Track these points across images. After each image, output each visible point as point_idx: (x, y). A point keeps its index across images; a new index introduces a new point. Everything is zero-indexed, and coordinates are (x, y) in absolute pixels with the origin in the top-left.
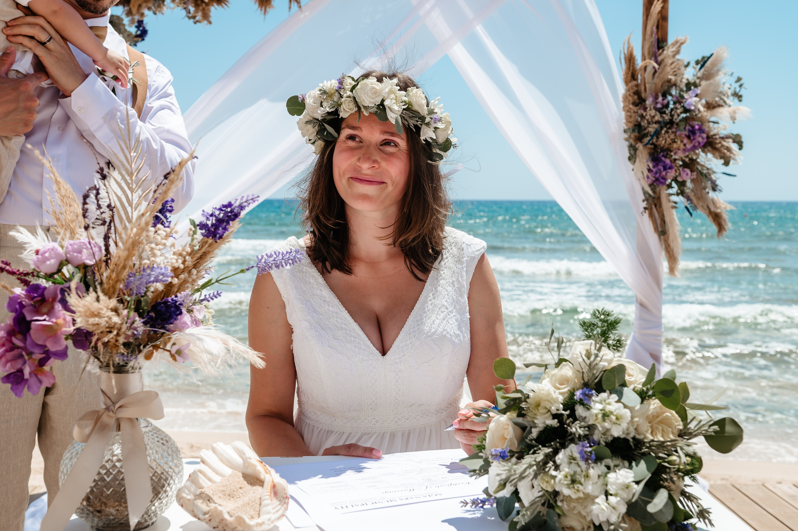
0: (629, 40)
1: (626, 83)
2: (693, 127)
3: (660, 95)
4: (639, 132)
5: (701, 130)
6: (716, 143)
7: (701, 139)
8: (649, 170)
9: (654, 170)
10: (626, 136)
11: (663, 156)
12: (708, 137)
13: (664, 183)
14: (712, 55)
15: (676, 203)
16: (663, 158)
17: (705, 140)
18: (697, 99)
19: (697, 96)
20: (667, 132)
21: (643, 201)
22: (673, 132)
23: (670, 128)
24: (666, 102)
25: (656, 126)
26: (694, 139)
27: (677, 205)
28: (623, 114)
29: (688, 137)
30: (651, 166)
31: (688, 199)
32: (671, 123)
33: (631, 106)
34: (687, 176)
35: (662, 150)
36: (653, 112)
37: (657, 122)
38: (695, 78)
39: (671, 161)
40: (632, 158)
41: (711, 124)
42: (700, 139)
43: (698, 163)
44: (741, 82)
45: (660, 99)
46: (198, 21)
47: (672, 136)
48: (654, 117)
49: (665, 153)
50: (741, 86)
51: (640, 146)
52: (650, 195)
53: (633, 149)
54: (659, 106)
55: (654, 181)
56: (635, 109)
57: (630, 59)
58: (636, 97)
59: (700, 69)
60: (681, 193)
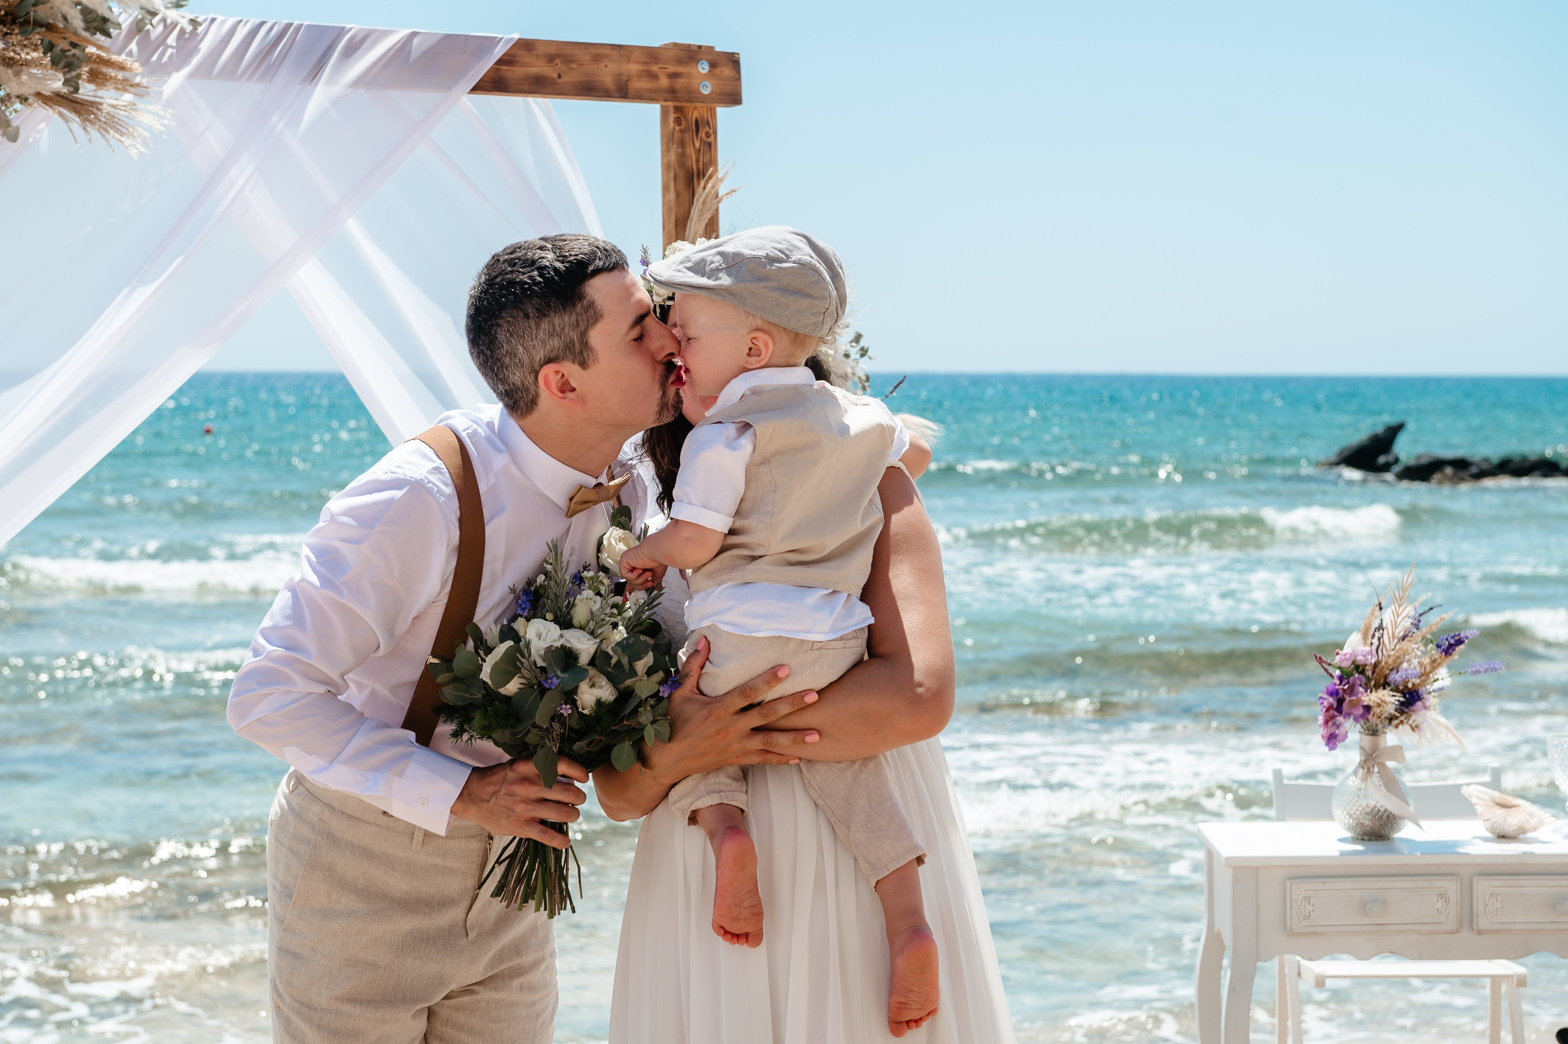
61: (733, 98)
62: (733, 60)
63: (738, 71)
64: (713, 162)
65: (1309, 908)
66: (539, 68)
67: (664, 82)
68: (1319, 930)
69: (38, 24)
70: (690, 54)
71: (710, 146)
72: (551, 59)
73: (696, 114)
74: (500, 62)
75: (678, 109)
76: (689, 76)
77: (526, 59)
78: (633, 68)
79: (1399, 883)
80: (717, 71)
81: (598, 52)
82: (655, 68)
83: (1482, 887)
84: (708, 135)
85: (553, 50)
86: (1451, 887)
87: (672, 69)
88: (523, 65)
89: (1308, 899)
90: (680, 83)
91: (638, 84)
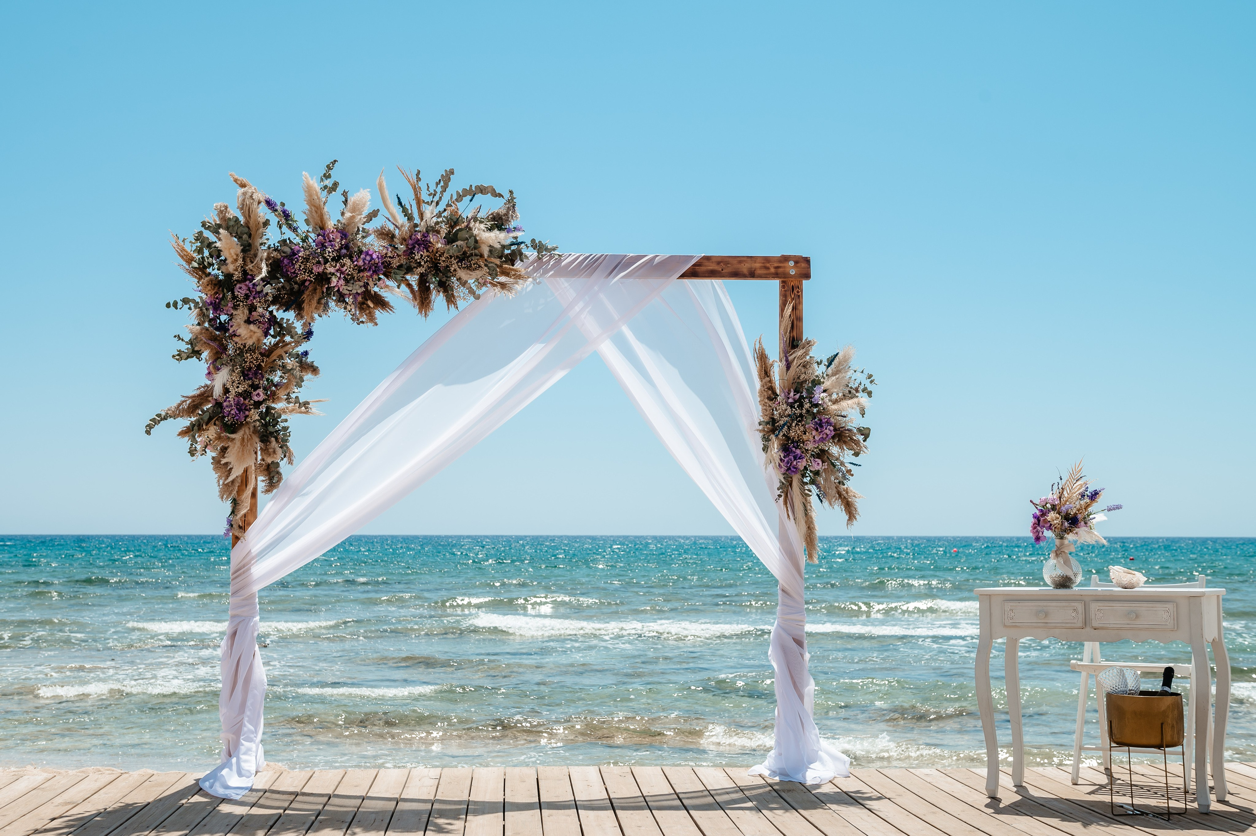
0: (760, 339)
1: (761, 379)
2: (820, 420)
3: (792, 390)
4: (773, 425)
5: (828, 423)
6: (846, 437)
7: (829, 431)
8: (781, 460)
9: (786, 460)
10: (761, 427)
11: (793, 447)
12: (835, 430)
13: (795, 473)
14: (837, 354)
15: (810, 491)
16: (794, 449)
17: (833, 433)
18: (824, 395)
19: (825, 391)
20: (797, 424)
21: (778, 489)
22: (802, 425)
23: (800, 421)
24: (797, 396)
25: (786, 419)
26: (822, 431)
27: (810, 493)
28: (760, 407)
29: (817, 430)
30: (782, 455)
31: (818, 487)
32: (801, 415)
33: (766, 401)
34: (818, 465)
35: (793, 442)
36: (784, 407)
37: (789, 415)
38: (825, 375)
39: (803, 452)
40: (765, 449)
41: (840, 418)
42: (827, 431)
43: (829, 453)
44: (872, 378)
45: (792, 394)
46: (362, 322)
47: (802, 429)
48: (786, 410)
49: (796, 444)
50: (871, 382)
51: (773, 437)
52: (783, 483)
53: (766, 439)
54: (790, 400)
55: (787, 470)
56: (770, 403)
57: (762, 358)
58: (770, 392)
59: (828, 367)
60: (813, 482)
61: (807, 276)
62: (807, 261)
63: (809, 265)
64: (800, 303)
65: (1013, 614)
66: (712, 267)
67: (772, 270)
68: (1017, 624)
69: (476, 255)
70: (785, 259)
71: (799, 297)
72: (719, 263)
73: (792, 284)
74: (694, 265)
75: (783, 282)
76: (784, 267)
77: (707, 264)
78: (758, 265)
79: (1054, 604)
80: (799, 265)
81: (741, 260)
82: (768, 265)
83: (1094, 607)
84: (798, 292)
85: (719, 260)
86: (1080, 606)
87: (776, 265)
88: (706, 266)
89: (1012, 610)
90: (780, 270)
91: (759, 272)
